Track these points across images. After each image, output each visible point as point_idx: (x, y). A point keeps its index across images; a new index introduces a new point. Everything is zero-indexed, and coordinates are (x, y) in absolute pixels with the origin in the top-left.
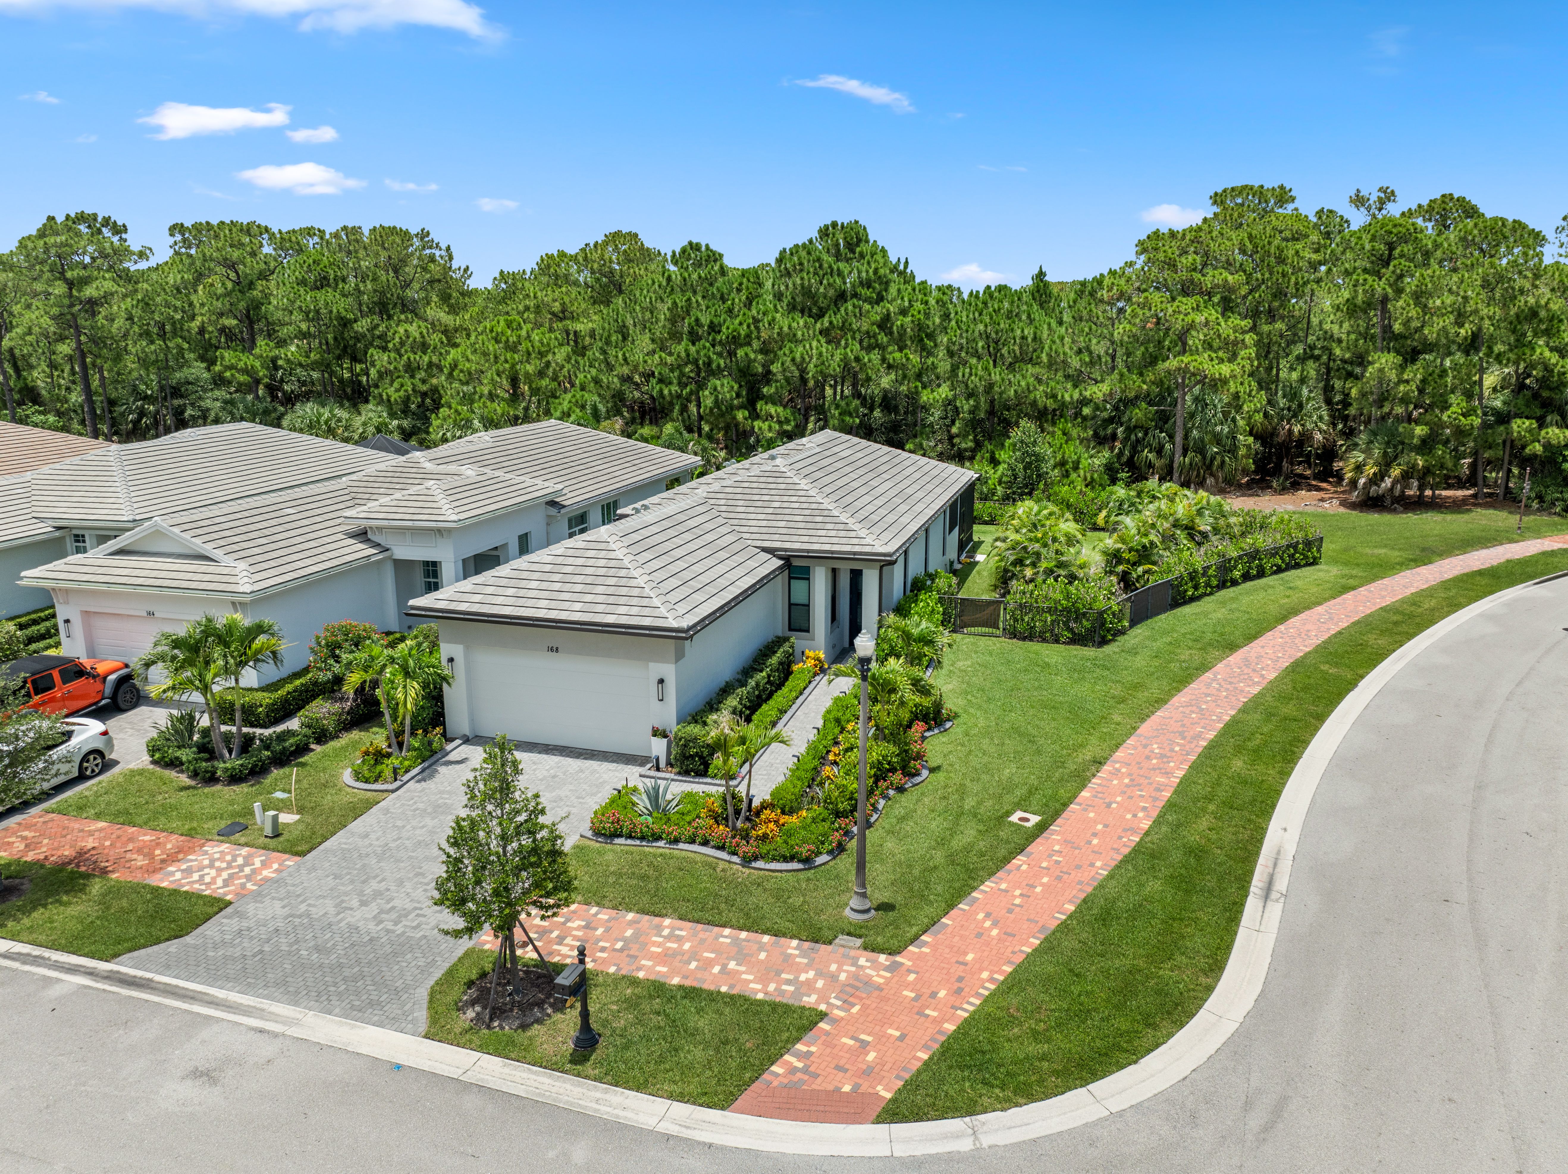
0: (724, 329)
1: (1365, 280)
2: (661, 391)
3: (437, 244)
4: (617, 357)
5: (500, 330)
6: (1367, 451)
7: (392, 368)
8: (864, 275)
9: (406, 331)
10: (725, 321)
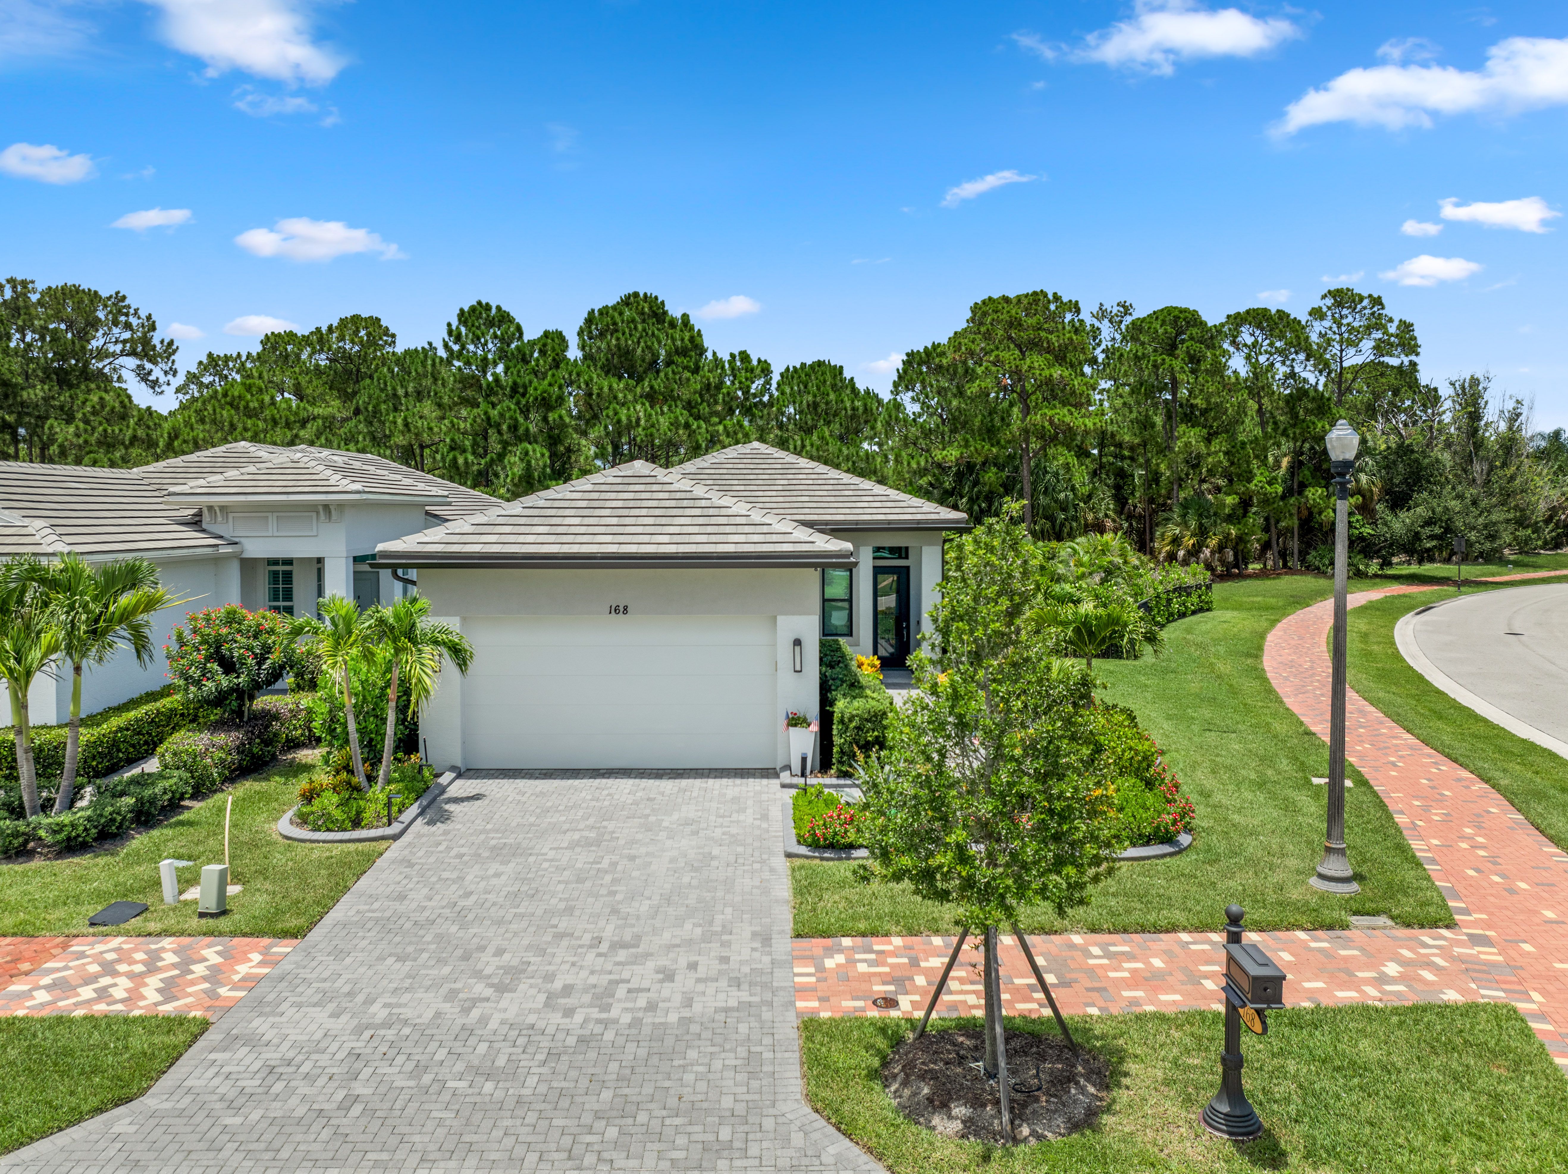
0: (531, 390)
1: (1164, 360)
2: (455, 459)
3: (136, 310)
4: (395, 423)
5: (236, 394)
6: (1185, 524)
7: (81, 441)
8: (679, 343)
9: (101, 398)
10: (531, 382)
